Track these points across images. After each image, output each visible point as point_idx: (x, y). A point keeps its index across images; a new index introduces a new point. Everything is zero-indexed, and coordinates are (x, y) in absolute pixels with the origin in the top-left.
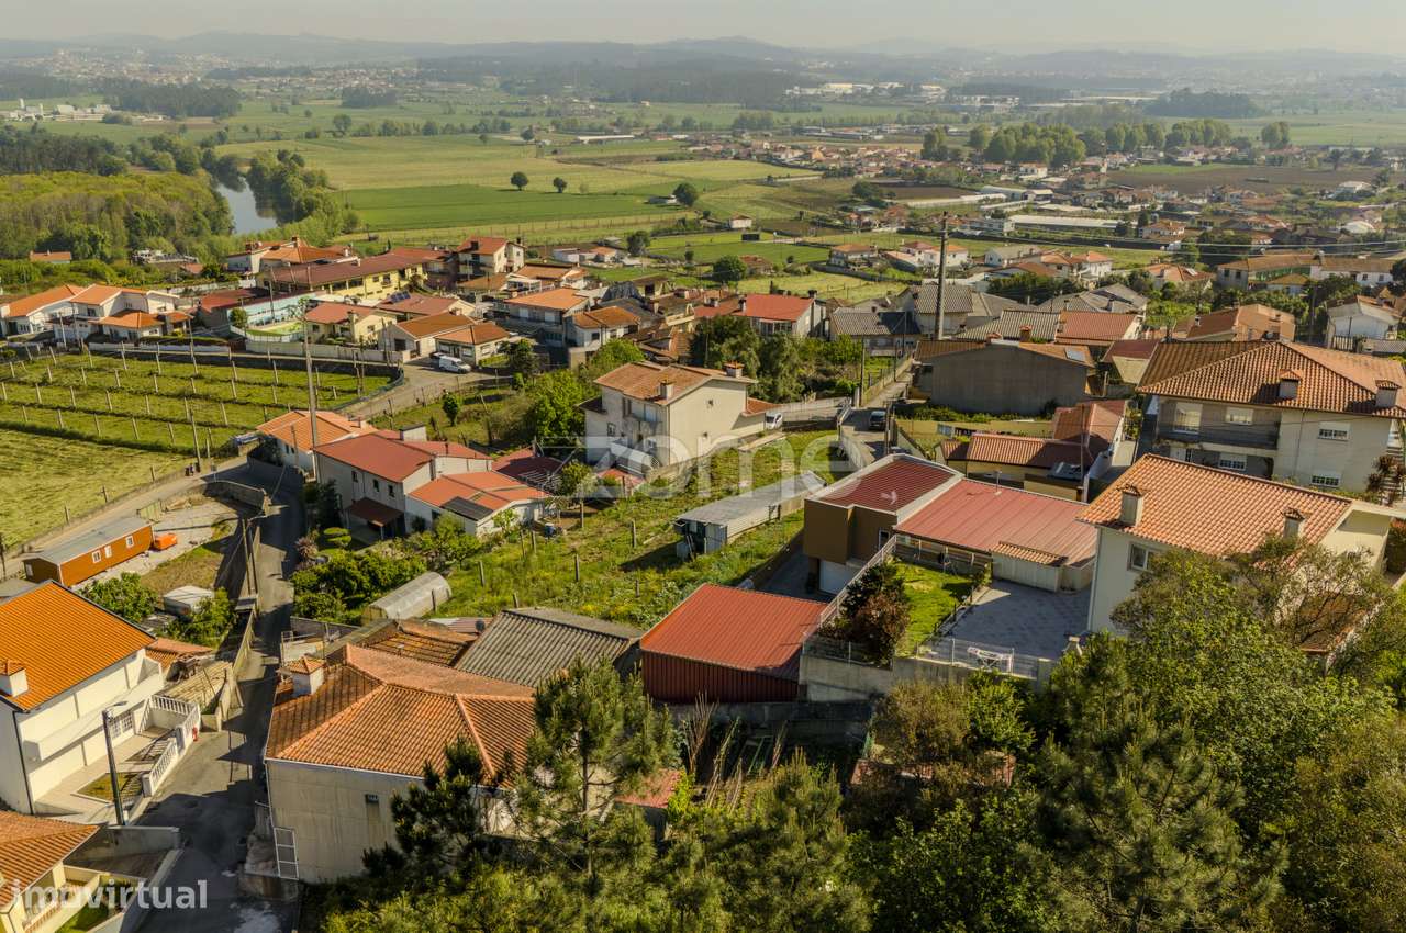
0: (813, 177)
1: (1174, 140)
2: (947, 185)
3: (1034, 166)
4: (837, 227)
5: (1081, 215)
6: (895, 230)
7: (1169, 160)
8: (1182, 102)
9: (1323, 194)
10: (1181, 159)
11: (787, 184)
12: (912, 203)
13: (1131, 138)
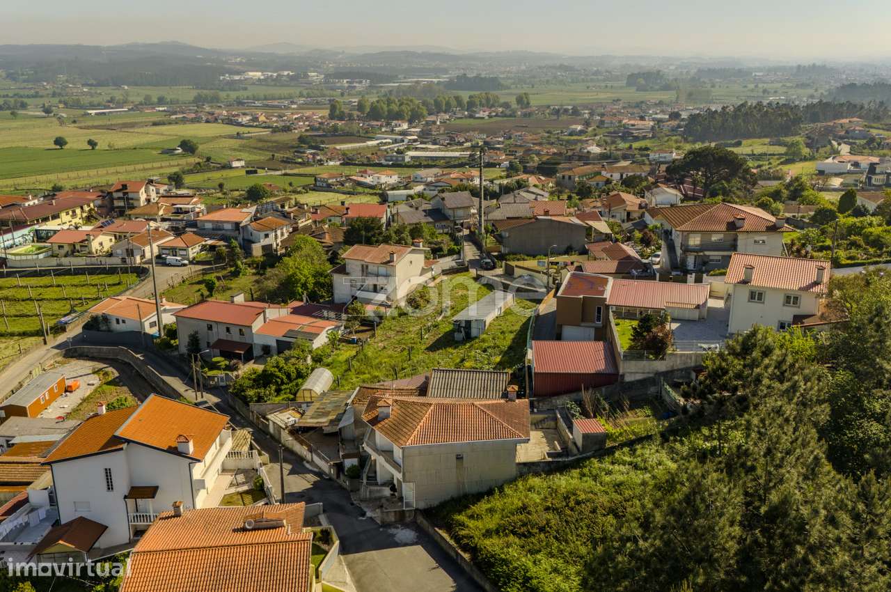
0: (266, 132)
1: (471, 105)
2: (352, 135)
3: (400, 122)
4: (300, 163)
5: (440, 150)
6: (338, 163)
7: (471, 116)
8: (463, 82)
9: (562, 132)
10: (477, 115)
11: (251, 138)
12: (338, 147)
13: (448, 104)
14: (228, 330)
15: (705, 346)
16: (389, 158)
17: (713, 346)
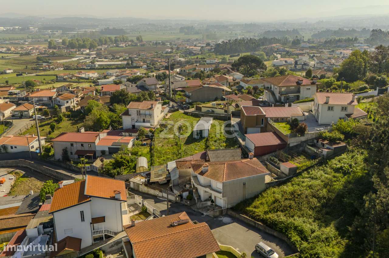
0: (17, 56)
1: (116, 41)
2: (63, 56)
3: (85, 49)
4: (42, 70)
5: (109, 61)
6: (62, 69)
7: (117, 46)
8: (107, 31)
9: (162, 52)
10: (120, 46)
11: (10, 59)
12: (59, 62)
13: (106, 41)
14: (82, 145)
15: (318, 129)
16: (88, 66)
17: (321, 129)
